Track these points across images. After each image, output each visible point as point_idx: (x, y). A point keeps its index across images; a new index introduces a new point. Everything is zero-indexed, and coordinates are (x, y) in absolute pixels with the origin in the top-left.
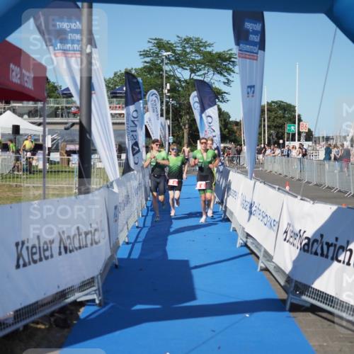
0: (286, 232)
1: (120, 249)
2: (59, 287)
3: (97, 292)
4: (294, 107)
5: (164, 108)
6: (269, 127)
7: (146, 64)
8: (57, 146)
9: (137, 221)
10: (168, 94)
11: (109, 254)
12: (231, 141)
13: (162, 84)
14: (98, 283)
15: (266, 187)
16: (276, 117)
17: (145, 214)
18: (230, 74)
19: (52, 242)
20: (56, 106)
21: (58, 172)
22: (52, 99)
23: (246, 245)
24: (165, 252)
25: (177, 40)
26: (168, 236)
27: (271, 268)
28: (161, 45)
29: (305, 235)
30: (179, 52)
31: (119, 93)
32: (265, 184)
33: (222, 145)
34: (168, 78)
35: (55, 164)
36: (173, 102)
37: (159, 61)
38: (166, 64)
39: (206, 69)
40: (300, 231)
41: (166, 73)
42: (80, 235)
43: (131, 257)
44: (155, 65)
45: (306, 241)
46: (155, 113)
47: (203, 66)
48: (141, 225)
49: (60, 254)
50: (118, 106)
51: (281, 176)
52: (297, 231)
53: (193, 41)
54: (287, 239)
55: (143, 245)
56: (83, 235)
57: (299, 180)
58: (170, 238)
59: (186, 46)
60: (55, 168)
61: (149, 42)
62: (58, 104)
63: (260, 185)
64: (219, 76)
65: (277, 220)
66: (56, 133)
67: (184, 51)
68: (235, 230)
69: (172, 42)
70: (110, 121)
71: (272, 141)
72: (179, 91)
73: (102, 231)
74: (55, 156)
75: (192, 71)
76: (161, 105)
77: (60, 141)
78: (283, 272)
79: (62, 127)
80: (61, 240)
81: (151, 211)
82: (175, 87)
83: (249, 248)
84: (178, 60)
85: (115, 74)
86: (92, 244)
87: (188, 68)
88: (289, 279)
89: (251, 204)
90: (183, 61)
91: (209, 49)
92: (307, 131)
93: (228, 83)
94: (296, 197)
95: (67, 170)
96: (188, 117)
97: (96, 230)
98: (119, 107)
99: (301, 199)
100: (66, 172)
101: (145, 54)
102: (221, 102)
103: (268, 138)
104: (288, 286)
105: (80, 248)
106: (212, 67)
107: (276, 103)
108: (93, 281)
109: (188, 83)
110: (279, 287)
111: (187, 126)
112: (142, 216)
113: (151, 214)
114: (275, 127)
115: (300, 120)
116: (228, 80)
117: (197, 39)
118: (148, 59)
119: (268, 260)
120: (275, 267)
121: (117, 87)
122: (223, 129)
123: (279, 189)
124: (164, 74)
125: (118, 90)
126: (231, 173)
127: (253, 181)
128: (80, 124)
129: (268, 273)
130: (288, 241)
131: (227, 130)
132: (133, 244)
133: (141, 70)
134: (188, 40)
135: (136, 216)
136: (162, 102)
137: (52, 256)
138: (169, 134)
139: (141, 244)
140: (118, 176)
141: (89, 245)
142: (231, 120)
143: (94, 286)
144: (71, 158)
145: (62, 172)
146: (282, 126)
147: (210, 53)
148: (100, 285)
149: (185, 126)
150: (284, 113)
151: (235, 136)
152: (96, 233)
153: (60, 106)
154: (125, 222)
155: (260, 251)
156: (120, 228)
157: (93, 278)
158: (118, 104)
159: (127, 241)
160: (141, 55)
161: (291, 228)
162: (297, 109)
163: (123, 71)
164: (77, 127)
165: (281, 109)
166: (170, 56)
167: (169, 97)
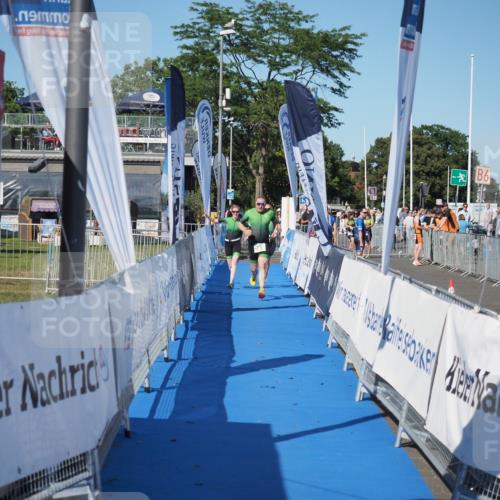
0: (450, 374)
1: (134, 400)
2: (19, 471)
3: (92, 481)
4: (465, 137)
5: (219, 134)
6: (416, 174)
7: (185, 51)
8: (15, 201)
9: (166, 348)
10: (228, 109)
11: (115, 410)
12: (344, 200)
13: (217, 89)
14: (94, 464)
15: (413, 288)
16: (429, 156)
17: (181, 336)
18: (344, 75)
19: (8, 385)
20: (14, 126)
21: (17, 251)
22: (6, 114)
23: (373, 397)
24: (221, 408)
25: (245, 6)
26: (227, 377)
27: (422, 442)
28: (216, 16)
29: (488, 380)
30: (249, 30)
31: (132, 105)
32: (411, 282)
33: (331, 207)
34: (228, 77)
35: (10, 236)
36: (235, 124)
37: (211, 45)
38: (225, 52)
39: (301, 62)
40: (478, 371)
41: (224, 69)
42: (61, 372)
43: (155, 417)
44: (204, 52)
45: (489, 390)
46: (206, 145)
47: (294, 57)
48: (174, 356)
49: (24, 407)
50: (131, 128)
51: (440, 268)
52: (472, 372)
53: (275, 9)
54: (453, 386)
55: (177, 394)
56: (69, 374)
57: (473, 275)
58: (231, 380)
59: (263, 17)
60: (10, 244)
61: (192, 9)
62: (16, 123)
63: (401, 284)
64: (324, 76)
65: (434, 350)
66: (13, 178)
67: (258, 28)
68: (351, 368)
69: (236, 10)
70: (120, 158)
71: (422, 202)
72: (248, 103)
73: (103, 365)
74: (11, 222)
75: (274, 66)
76: (214, 129)
77: (19, 193)
78: (445, 450)
79: (25, 167)
80: (26, 382)
81: (192, 329)
82: (240, 96)
83: (378, 403)
84: (247, 44)
85: (127, 68)
86: (83, 391)
87: (265, 60)
88: (455, 463)
89: (385, 320)
90: (255, 48)
91: (305, 26)
92: (488, 182)
93: (339, 91)
94: (471, 308)
95: (33, 248)
96: (264, 153)
97: (91, 364)
98: (134, 131)
99: (481, 312)
100: (30, 252)
101: (184, 32)
102: (326, 125)
103: (414, 195)
104: (454, 476)
105: (62, 396)
106: (311, 58)
107: (430, 128)
108: (84, 461)
109: (265, 89)
110: (436, 477)
111: (261, 170)
112: (176, 339)
113: (193, 334)
114: (428, 174)
115: (475, 163)
116: (341, 85)
117: (283, 7)
118: (190, 42)
119: (416, 427)
120: (428, 440)
121: (130, 94)
122: (330, 175)
123: (438, 292)
124: (221, 71)
125: (131, 98)
126: (345, 259)
127: (389, 277)
128: (67, 161)
129: (416, 450)
130: (454, 392)
131: (337, 179)
132: (160, 392)
133: (176, 61)
134: (265, 8)
135: (165, 339)
136: (216, 124)
137: (8, 412)
138: (228, 184)
139: (175, 391)
140: (133, 263)
141: (78, 391)
142: (344, 159)
143: (86, 470)
144: (40, 225)
145: (24, 251)
146: (440, 173)
147: (307, 32)
148: (98, 469)
149: (257, 168)
150: (446, 148)
151: (353, 190)
152: (92, 370)
153: (20, 126)
154: (144, 350)
155: (400, 409)
156: (135, 361)
157: (84, 455)
158: (132, 125)
159: (147, 386)
160: (176, 33)
161: (460, 366)
162: (469, 140)
163: (141, 64)
164: (59, 168)
165: (439, 141)
166: (232, 37)
167: (229, 114)
